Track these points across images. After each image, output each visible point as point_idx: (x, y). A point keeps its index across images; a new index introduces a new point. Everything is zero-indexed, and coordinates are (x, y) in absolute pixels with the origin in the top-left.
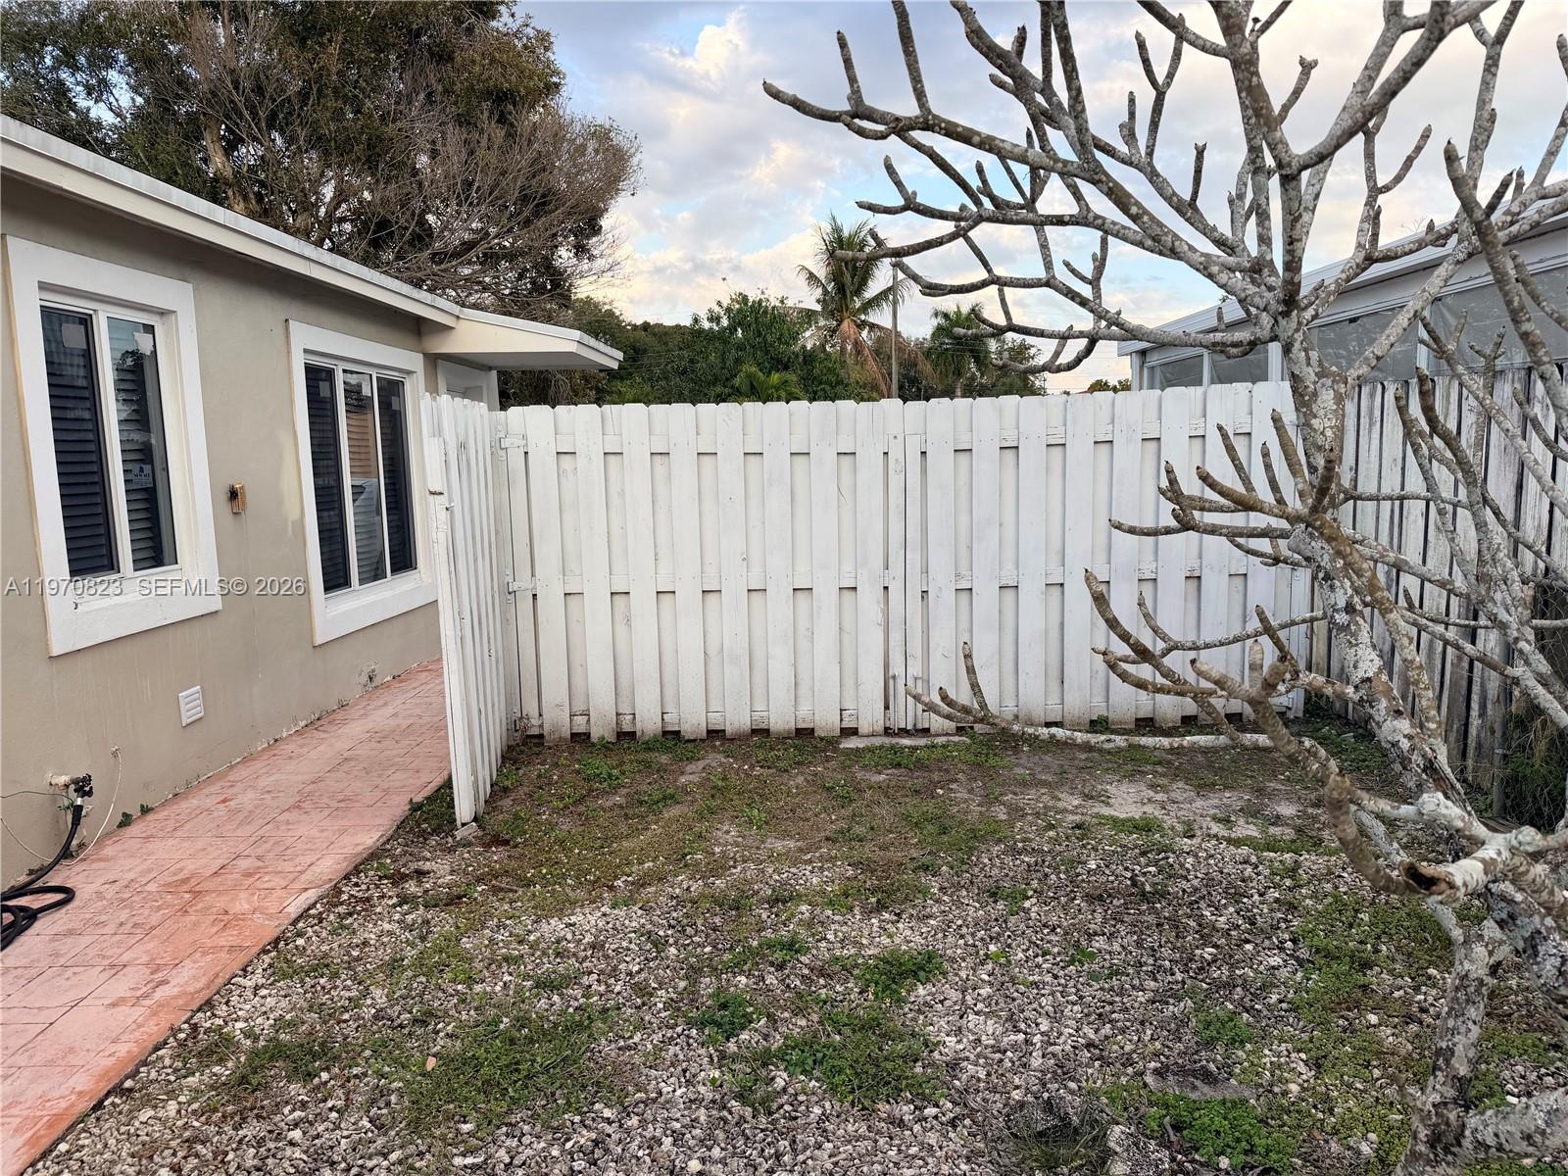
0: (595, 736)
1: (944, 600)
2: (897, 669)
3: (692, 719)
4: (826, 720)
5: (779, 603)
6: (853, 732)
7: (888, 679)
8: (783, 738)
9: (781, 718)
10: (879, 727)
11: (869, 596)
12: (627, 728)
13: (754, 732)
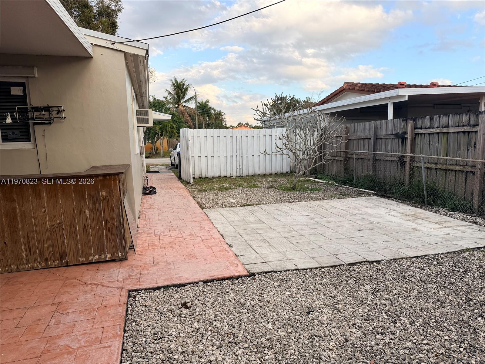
0: (196, 178)
1: (245, 158)
2: (238, 167)
3: (210, 175)
4: (229, 175)
5: (222, 158)
6: (232, 177)
7: (237, 169)
8: (223, 177)
9: (222, 175)
10: (236, 176)
11: (234, 157)
12: (200, 177)
13: (219, 177)
